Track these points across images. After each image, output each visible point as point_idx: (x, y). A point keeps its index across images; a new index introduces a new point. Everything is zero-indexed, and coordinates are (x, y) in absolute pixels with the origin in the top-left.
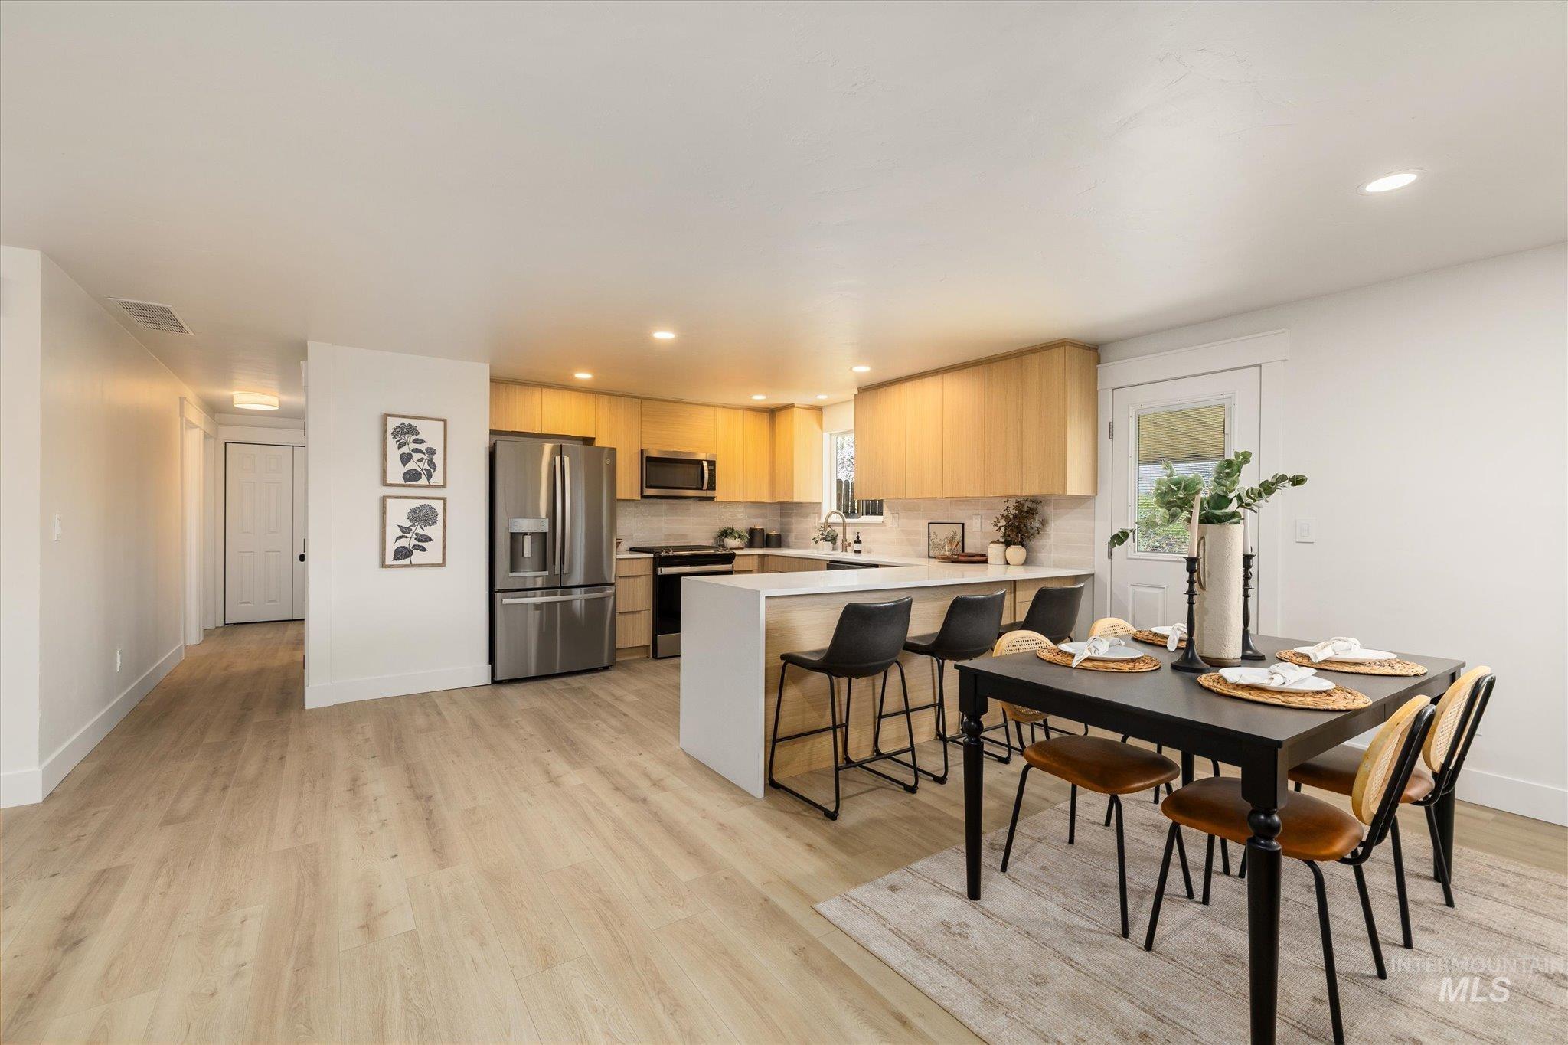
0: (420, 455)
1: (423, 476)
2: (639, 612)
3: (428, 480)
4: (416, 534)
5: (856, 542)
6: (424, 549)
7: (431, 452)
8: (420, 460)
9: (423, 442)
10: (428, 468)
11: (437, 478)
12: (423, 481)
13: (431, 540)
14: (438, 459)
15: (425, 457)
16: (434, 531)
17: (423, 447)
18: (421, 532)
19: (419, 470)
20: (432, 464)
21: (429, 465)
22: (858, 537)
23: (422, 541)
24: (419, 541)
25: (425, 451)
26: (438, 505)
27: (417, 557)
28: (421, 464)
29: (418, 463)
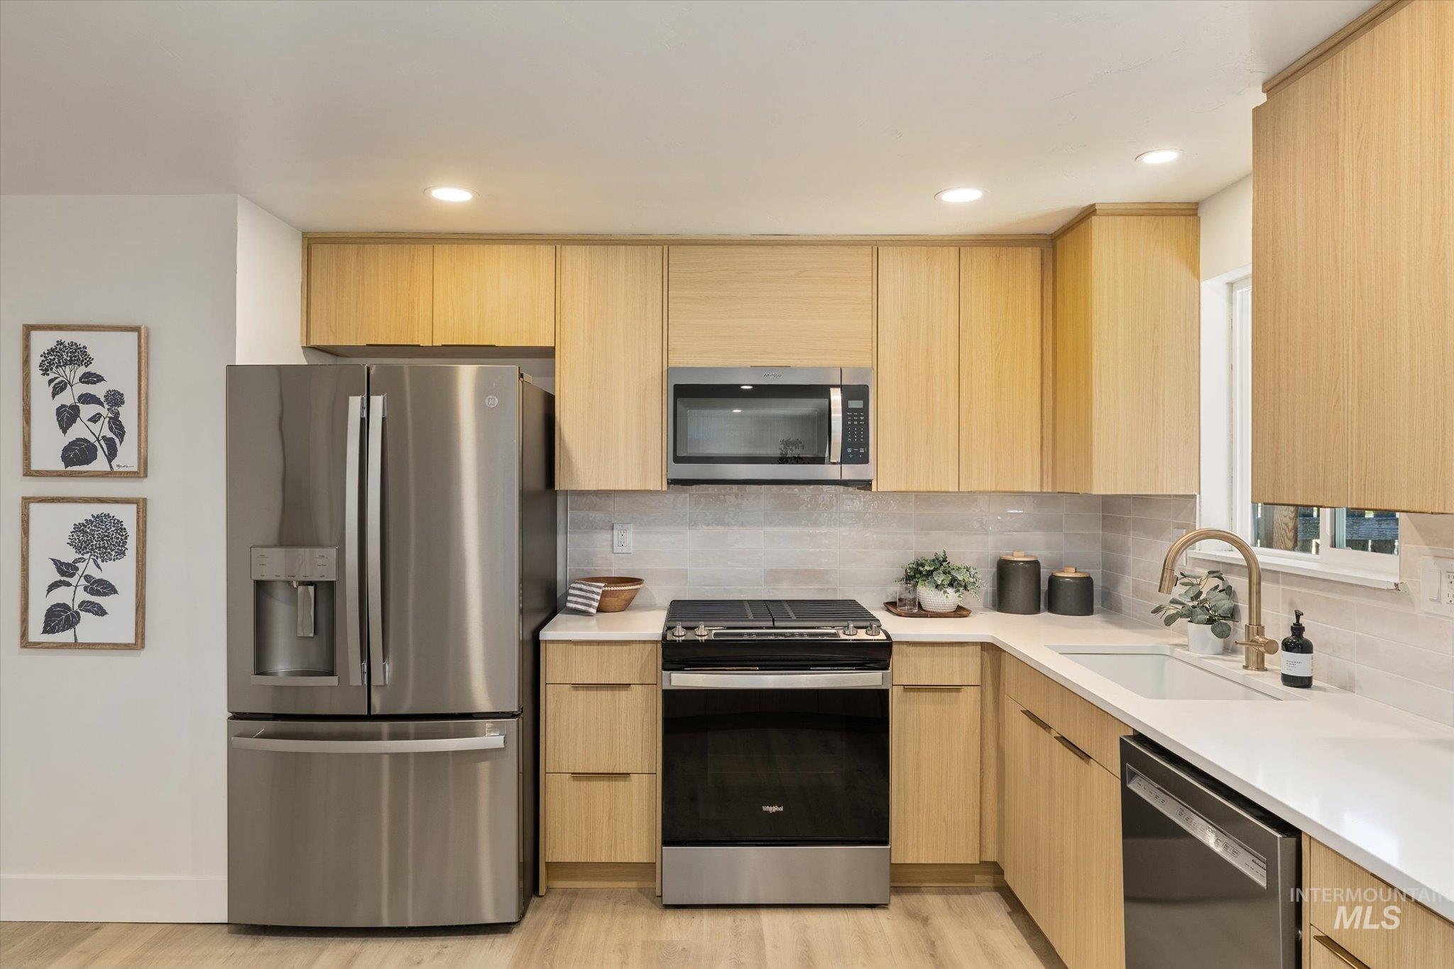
0: (93, 409)
1: (100, 452)
2: (625, 776)
3: (110, 461)
4: (87, 578)
5: (1287, 646)
6: (101, 612)
7: (115, 399)
8: (95, 419)
9: (100, 379)
10: (110, 435)
11: (127, 456)
12: (100, 463)
13: (115, 592)
14: (128, 415)
15: (104, 411)
16: (119, 571)
17: (99, 390)
18: (97, 575)
19: (92, 439)
20: (117, 426)
21: (111, 429)
22: (1298, 629)
23: (98, 593)
24: (93, 592)
25: (103, 399)
26: (127, 516)
27: (89, 628)
28: (95, 427)
29: (90, 424)
